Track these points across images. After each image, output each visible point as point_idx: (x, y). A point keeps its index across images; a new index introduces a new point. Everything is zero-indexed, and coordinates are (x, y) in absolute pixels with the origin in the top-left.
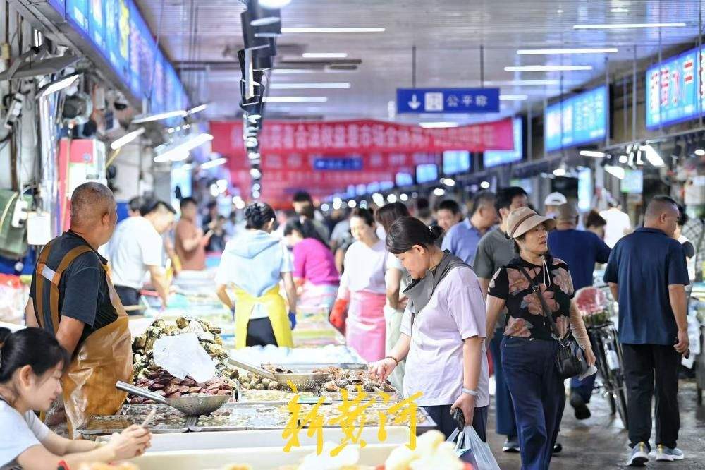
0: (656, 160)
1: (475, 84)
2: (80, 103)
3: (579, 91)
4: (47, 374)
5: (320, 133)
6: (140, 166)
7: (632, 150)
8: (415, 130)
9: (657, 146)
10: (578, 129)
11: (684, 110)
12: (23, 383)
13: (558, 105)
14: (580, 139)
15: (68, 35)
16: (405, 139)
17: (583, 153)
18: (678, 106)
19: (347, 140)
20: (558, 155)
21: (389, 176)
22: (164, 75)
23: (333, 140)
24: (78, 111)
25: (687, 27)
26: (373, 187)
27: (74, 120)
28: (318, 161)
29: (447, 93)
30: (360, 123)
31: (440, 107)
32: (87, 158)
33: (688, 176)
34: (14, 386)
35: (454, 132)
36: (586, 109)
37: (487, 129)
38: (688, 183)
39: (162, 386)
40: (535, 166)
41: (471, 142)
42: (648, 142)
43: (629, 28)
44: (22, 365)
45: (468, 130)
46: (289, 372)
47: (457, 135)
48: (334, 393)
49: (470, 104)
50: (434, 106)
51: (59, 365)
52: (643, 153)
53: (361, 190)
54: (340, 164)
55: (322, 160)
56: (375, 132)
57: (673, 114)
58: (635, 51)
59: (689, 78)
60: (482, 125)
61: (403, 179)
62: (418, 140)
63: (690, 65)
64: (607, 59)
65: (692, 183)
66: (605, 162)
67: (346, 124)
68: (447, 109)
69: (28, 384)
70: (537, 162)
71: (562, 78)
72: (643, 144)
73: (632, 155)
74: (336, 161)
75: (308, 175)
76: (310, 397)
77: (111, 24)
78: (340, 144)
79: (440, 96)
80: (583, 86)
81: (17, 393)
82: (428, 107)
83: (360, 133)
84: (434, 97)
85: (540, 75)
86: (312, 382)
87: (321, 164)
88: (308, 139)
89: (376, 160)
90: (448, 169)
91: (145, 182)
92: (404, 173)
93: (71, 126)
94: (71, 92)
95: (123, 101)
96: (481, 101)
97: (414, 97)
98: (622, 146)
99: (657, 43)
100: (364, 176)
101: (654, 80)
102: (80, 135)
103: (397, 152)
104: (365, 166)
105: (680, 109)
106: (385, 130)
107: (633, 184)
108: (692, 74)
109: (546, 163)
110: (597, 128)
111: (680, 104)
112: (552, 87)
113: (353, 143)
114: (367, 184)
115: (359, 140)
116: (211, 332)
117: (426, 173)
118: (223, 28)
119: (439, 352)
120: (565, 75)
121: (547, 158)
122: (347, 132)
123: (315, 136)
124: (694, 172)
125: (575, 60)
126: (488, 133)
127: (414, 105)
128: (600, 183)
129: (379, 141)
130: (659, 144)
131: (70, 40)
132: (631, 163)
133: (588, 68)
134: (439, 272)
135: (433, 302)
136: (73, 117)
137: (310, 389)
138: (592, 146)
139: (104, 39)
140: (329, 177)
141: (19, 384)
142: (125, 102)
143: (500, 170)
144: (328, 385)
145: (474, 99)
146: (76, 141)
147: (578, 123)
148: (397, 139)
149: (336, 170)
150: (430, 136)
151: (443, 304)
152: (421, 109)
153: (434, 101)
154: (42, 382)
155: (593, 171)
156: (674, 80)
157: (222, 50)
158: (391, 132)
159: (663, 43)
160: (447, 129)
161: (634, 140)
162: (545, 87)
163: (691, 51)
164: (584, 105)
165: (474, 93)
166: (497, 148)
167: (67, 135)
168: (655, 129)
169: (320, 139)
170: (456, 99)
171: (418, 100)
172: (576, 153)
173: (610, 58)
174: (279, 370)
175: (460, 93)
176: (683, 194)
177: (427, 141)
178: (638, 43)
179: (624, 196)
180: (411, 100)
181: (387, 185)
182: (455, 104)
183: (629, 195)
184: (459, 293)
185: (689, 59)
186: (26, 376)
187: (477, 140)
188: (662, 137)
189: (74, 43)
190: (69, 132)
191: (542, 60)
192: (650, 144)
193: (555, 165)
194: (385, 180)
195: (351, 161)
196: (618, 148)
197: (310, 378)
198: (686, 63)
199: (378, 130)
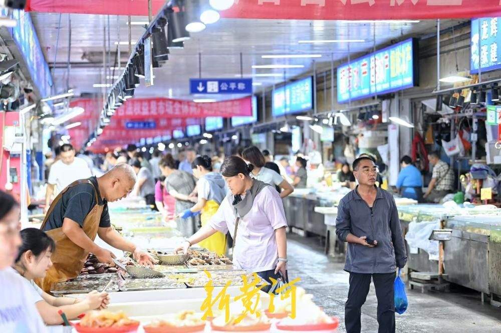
0: (345, 122)
1: (238, 76)
2: (10, 89)
3: (293, 80)
4: (42, 254)
5: (133, 106)
6: (31, 127)
7: (331, 116)
8: (191, 104)
9: (347, 113)
10: (294, 103)
11: (361, 91)
12: (27, 261)
13: (282, 89)
14: (295, 109)
15: (10, 47)
16: (185, 109)
17: (299, 118)
18: (358, 89)
19: (149, 110)
20: (283, 119)
21: (169, 132)
22: (45, 71)
23: (141, 110)
24: (10, 95)
25: (365, 42)
26: (157, 139)
27: (7, 99)
28: (128, 123)
29: (220, 82)
30: (158, 100)
31: (216, 90)
32: (15, 123)
33: (361, 131)
34: (22, 263)
35: (215, 105)
36: (298, 91)
37: (236, 103)
38: (360, 135)
39: (91, 263)
40: (267, 125)
41: (226, 112)
42: (341, 111)
43: (325, 43)
44: (25, 251)
45: (223, 104)
46: (165, 254)
47: (218, 107)
48: (195, 266)
49: (235, 88)
50: (213, 90)
51: (49, 249)
52: (338, 118)
53: (150, 141)
54: (142, 125)
55: (131, 123)
56: (167, 105)
57: (355, 94)
58: (332, 55)
59: (365, 73)
60: (232, 101)
61: (178, 134)
62: (193, 110)
63: (365, 65)
64: (314, 61)
65: (362, 135)
66: (313, 123)
67: (149, 101)
68: (221, 91)
69: (30, 262)
70: (269, 123)
71: (285, 73)
72: (339, 112)
73: (331, 119)
74: (139, 123)
75: (118, 132)
76: (181, 268)
77: (27, 40)
78: (145, 112)
79: (216, 83)
80: (296, 77)
81: (25, 268)
82: (209, 90)
83: (158, 106)
84: (213, 84)
85: (270, 71)
86: (182, 260)
87: (130, 125)
88: (125, 110)
89: (163, 123)
90: (208, 128)
91: (34, 138)
92: (179, 130)
93: (6, 104)
94: (6, 83)
95: (30, 87)
96: (241, 86)
97: (201, 84)
98: (325, 113)
99: (347, 52)
100: (153, 132)
101: (342, 73)
102: (10, 109)
103: (177, 117)
104: (157, 127)
105: (359, 91)
106: (173, 104)
107: (328, 136)
108: (367, 70)
109: (275, 124)
110: (306, 103)
111: (359, 87)
112: (278, 78)
113: (154, 112)
114: (153, 137)
115: (157, 111)
116: (116, 230)
117: (193, 130)
118: (83, 42)
119: (262, 239)
120: (287, 71)
121: (275, 120)
122: (149, 106)
123: (130, 108)
124: (364, 129)
125: (290, 61)
126: (236, 106)
127: (201, 89)
128: (306, 136)
129: (170, 111)
130: (347, 112)
131: (10, 50)
132: (331, 124)
133: (302, 66)
134: (254, 191)
135: (255, 209)
136: (6, 98)
137: (181, 264)
138: (303, 114)
139: (25, 50)
140: (131, 133)
141: (26, 263)
142: (31, 88)
143: (242, 128)
144: (191, 261)
145: (237, 85)
146: (8, 113)
147: (294, 99)
148: (181, 110)
149: (139, 129)
150: (201, 107)
151: (261, 209)
152: (205, 91)
153: (213, 86)
154: (39, 260)
155: (302, 128)
156: (355, 74)
157: (82, 55)
158: (177, 105)
159: (351, 51)
160: (211, 103)
161: (333, 110)
162: (273, 78)
163: (366, 56)
164: (297, 89)
165: (237, 81)
166: (242, 115)
167: (3, 109)
168: (345, 103)
169: (133, 109)
170: (226, 85)
171: (203, 85)
172: (293, 117)
173: (317, 61)
174: (160, 253)
175: (228, 82)
176: (358, 141)
177: (199, 110)
178: (334, 52)
179: (321, 143)
180: (199, 86)
181: (167, 138)
182: (226, 89)
183: (324, 143)
184: (271, 201)
185: (364, 61)
186: (29, 257)
187: (229, 110)
188: (347, 108)
189: (11, 53)
190: (4, 107)
191: (270, 62)
192: (343, 112)
193: (281, 125)
194: (167, 135)
195: (149, 123)
196: (323, 115)
197: (181, 257)
198: (362, 63)
199: (169, 104)
